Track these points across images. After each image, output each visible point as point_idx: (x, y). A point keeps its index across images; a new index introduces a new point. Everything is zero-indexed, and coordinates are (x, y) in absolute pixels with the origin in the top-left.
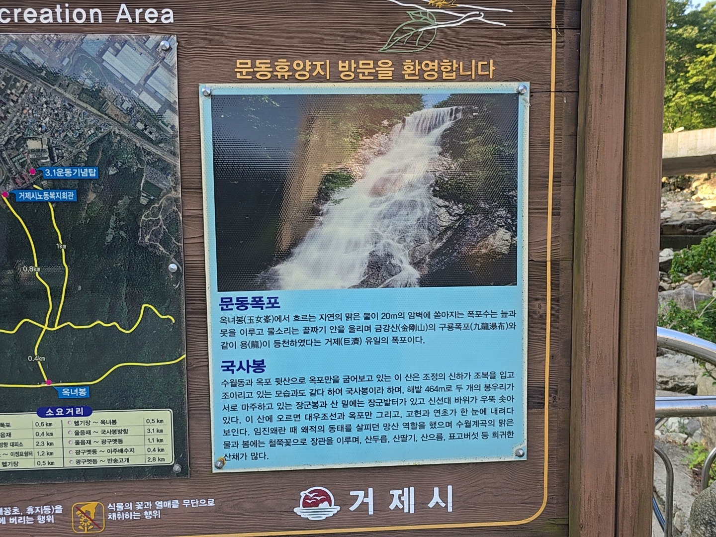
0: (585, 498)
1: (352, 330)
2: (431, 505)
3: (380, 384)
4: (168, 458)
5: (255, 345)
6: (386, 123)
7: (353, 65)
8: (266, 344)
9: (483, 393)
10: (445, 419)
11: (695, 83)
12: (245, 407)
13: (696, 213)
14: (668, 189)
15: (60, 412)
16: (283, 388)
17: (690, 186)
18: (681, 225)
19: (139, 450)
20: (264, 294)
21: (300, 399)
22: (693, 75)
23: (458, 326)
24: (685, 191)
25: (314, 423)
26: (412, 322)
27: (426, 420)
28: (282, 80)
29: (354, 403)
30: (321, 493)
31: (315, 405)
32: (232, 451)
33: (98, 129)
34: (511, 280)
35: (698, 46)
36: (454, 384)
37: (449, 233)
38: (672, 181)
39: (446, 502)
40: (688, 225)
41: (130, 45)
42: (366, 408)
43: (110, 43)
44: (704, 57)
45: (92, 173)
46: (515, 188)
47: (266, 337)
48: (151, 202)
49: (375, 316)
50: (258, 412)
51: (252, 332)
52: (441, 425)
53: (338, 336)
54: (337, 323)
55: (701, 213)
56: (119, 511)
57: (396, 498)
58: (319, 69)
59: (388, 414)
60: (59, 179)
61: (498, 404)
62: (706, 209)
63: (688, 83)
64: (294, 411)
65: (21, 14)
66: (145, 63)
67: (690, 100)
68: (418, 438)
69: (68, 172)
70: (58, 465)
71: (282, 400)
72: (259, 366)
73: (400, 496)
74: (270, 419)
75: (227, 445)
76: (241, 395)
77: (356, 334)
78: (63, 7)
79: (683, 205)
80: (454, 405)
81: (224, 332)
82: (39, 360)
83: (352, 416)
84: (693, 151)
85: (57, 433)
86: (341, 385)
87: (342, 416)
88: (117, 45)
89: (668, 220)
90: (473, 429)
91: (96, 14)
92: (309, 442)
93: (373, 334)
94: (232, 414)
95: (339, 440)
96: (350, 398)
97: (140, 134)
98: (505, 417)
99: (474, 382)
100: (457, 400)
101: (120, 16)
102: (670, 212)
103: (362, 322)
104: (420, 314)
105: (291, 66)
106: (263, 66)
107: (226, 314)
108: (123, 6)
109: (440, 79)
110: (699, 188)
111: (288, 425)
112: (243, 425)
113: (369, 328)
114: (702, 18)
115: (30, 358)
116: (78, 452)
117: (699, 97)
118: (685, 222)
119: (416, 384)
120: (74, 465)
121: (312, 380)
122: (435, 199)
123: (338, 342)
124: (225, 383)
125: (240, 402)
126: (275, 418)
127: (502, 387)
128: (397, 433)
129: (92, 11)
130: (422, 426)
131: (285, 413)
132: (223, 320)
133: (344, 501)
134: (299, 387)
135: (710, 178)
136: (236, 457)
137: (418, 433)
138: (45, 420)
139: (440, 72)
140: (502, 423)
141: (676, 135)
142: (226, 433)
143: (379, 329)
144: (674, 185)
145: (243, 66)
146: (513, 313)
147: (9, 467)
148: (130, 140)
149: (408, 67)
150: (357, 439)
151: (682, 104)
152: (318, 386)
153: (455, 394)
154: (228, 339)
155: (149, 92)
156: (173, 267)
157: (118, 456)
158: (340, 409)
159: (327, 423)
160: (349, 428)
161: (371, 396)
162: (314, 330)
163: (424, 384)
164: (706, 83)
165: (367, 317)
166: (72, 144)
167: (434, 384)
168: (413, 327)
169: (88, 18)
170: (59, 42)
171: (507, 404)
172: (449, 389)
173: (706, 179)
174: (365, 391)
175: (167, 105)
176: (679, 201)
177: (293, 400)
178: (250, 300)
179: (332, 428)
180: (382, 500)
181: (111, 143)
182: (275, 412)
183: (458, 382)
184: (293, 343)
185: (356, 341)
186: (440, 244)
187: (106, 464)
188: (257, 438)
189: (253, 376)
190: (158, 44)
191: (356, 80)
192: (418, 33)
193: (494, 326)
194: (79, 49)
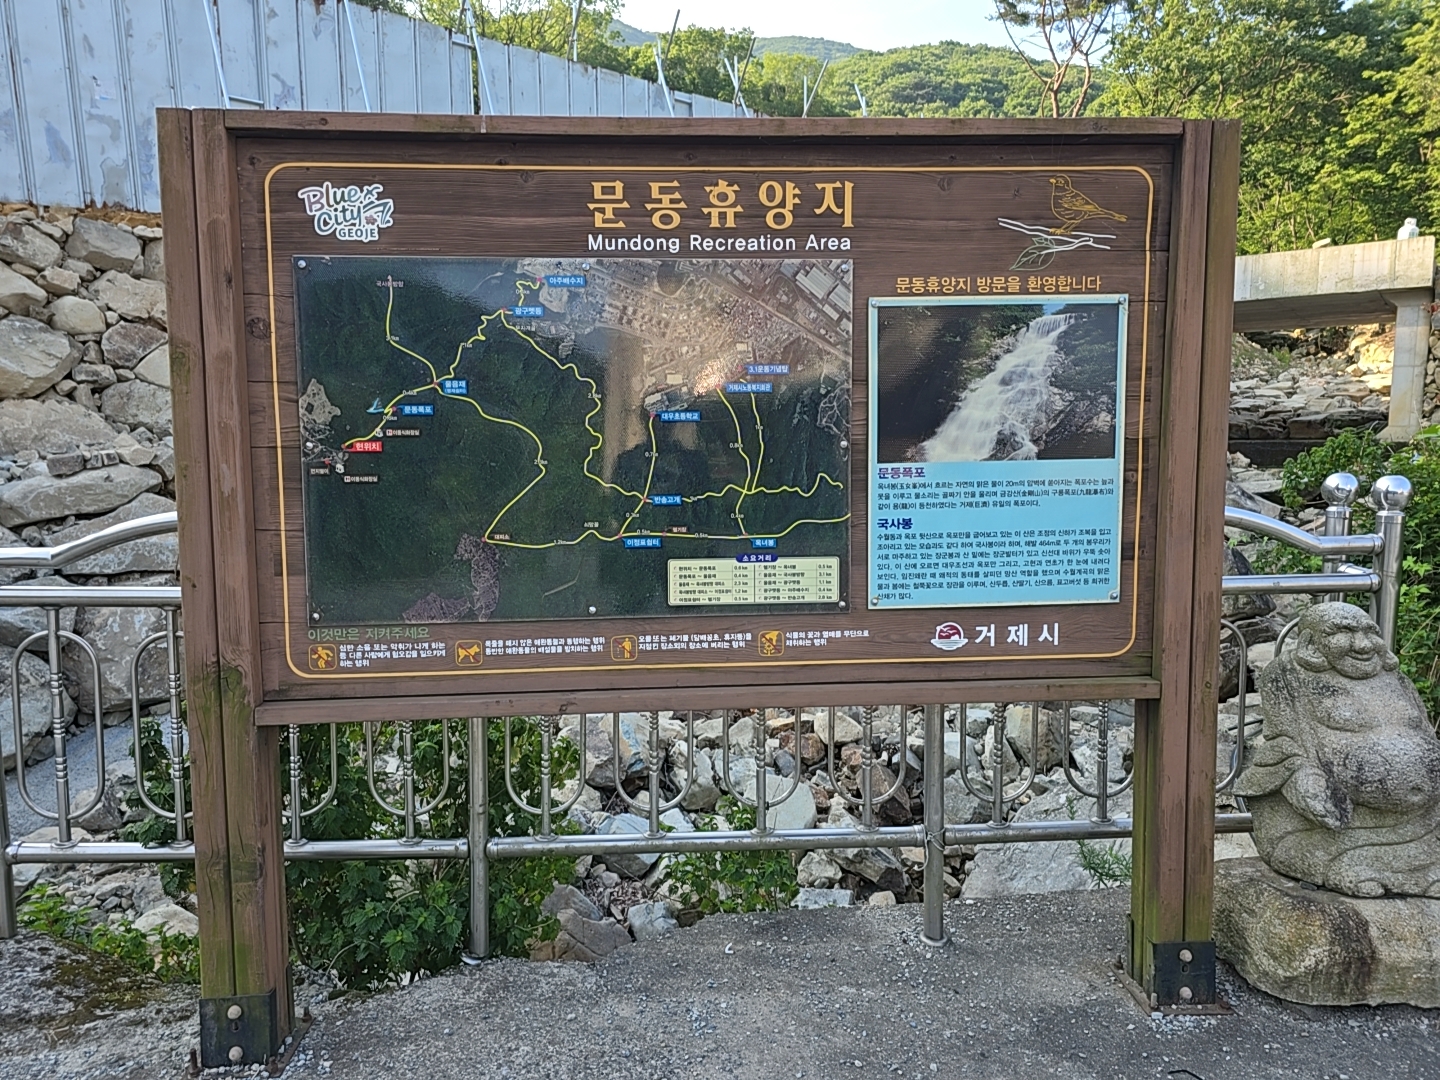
0: (1166, 627)
1: (982, 495)
2: (1041, 639)
3: (1003, 539)
4: (835, 597)
5: (904, 506)
6: (1014, 327)
7: (989, 281)
8: (913, 506)
9: (1086, 546)
10: (1054, 568)
11: (1358, 148)
12: (895, 556)
13: (1352, 398)
14: (1305, 352)
15: (753, 558)
16: (925, 541)
17: (1347, 345)
18: (1323, 422)
19: (812, 590)
20: (913, 465)
21: (939, 551)
22: (1355, 133)
23: (1067, 492)
24: (1336, 357)
25: (949, 570)
26: (1031, 489)
27: (1040, 569)
28: (933, 294)
29: (981, 554)
30: (953, 628)
31: (951, 555)
32: (884, 591)
33: (791, 334)
34: (1112, 454)
35: (1366, 74)
36: (1062, 539)
37: (1062, 415)
38: (1312, 335)
39: (1053, 636)
40: (1337, 420)
41: (818, 268)
42: (992, 559)
43: (802, 266)
44: (1377, 95)
45: (784, 369)
46: (1115, 379)
47: (913, 500)
48: (828, 392)
49: (1001, 483)
50: (905, 561)
51: (902, 496)
52: (1051, 572)
53: (970, 500)
54: (970, 489)
55: (1362, 398)
56: (795, 638)
57: (1013, 633)
58: (961, 284)
59: (1009, 564)
60: (759, 375)
61: (1097, 556)
62: (1372, 391)
63: (1345, 146)
64: (934, 560)
65: (733, 244)
66: (828, 282)
67: (1347, 180)
68: (1032, 583)
69: (767, 369)
70: (751, 600)
71: (924, 551)
72: (907, 523)
73: (1016, 631)
74: (915, 566)
75: (880, 587)
76: (893, 547)
77: (985, 499)
78: (766, 238)
79: (1328, 383)
80: (1062, 556)
81: (880, 496)
82: (739, 517)
83: (980, 565)
84: (1346, 283)
85: (751, 575)
86: (972, 539)
87: (972, 564)
88: (807, 268)
89: (1300, 412)
90: (1077, 576)
91: (791, 243)
92: (945, 585)
93: (998, 498)
94: (885, 562)
95: (969, 584)
96: (979, 550)
97: (822, 338)
98: (1104, 566)
99: (1078, 537)
100: (1065, 552)
101: (809, 245)
102: (1305, 396)
103: (990, 489)
104: (1036, 482)
105: (940, 283)
106: (918, 283)
107: (883, 481)
108: (812, 237)
109: (1057, 292)
110: (1363, 350)
111: (929, 571)
112: (894, 571)
113: (995, 494)
114: (1375, 18)
115: (732, 516)
116: (766, 591)
117: (1366, 174)
118: (1332, 415)
119: (1032, 539)
120: (762, 601)
121: (949, 535)
122: (1051, 388)
123: (970, 505)
124: (880, 537)
125: (891, 552)
126: (918, 566)
127: (1101, 542)
128: (1016, 579)
129: (788, 241)
130: (1036, 574)
131: (926, 561)
132: (881, 487)
133: (971, 635)
134: (938, 541)
135: (1383, 331)
136: (887, 596)
137: (1033, 579)
138: (742, 564)
139: (1057, 286)
140: (1100, 571)
141: (1315, 253)
142: (880, 577)
143: (1003, 495)
144: (1316, 344)
145: (902, 283)
146: (1112, 481)
147: (714, 602)
148: (814, 343)
149: (1032, 283)
150: (983, 584)
151: (1334, 187)
152: (954, 540)
153: (1062, 547)
154: (884, 502)
155: (831, 305)
156: (844, 443)
157: (796, 594)
158: (971, 559)
159: (960, 571)
160: (977, 574)
161: (995, 549)
162: (952, 495)
163: (1039, 539)
164: (1380, 145)
165: (994, 484)
166: (770, 347)
167: (1047, 539)
168: (1031, 493)
169: (785, 246)
170: (763, 266)
171: (1104, 556)
172: (1058, 543)
173: (1376, 334)
174: (991, 544)
175: (843, 315)
176: (1322, 376)
177: (932, 551)
178: (902, 470)
179: (964, 575)
180: (1001, 635)
181: (800, 345)
182: (919, 561)
183: (1066, 537)
184: (934, 505)
185: (985, 504)
186: (1054, 425)
187: (787, 600)
188: (904, 581)
189: (903, 531)
190: (838, 267)
191: (991, 293)
192: (1040, 256)
193: (1096, 492)
194: (778, 271)
